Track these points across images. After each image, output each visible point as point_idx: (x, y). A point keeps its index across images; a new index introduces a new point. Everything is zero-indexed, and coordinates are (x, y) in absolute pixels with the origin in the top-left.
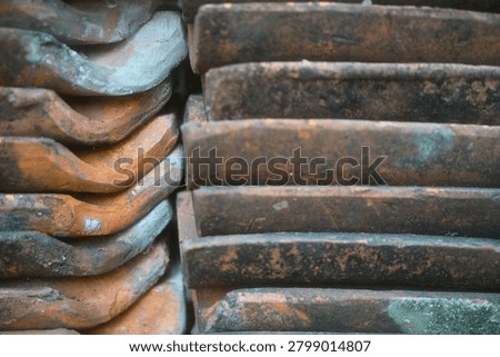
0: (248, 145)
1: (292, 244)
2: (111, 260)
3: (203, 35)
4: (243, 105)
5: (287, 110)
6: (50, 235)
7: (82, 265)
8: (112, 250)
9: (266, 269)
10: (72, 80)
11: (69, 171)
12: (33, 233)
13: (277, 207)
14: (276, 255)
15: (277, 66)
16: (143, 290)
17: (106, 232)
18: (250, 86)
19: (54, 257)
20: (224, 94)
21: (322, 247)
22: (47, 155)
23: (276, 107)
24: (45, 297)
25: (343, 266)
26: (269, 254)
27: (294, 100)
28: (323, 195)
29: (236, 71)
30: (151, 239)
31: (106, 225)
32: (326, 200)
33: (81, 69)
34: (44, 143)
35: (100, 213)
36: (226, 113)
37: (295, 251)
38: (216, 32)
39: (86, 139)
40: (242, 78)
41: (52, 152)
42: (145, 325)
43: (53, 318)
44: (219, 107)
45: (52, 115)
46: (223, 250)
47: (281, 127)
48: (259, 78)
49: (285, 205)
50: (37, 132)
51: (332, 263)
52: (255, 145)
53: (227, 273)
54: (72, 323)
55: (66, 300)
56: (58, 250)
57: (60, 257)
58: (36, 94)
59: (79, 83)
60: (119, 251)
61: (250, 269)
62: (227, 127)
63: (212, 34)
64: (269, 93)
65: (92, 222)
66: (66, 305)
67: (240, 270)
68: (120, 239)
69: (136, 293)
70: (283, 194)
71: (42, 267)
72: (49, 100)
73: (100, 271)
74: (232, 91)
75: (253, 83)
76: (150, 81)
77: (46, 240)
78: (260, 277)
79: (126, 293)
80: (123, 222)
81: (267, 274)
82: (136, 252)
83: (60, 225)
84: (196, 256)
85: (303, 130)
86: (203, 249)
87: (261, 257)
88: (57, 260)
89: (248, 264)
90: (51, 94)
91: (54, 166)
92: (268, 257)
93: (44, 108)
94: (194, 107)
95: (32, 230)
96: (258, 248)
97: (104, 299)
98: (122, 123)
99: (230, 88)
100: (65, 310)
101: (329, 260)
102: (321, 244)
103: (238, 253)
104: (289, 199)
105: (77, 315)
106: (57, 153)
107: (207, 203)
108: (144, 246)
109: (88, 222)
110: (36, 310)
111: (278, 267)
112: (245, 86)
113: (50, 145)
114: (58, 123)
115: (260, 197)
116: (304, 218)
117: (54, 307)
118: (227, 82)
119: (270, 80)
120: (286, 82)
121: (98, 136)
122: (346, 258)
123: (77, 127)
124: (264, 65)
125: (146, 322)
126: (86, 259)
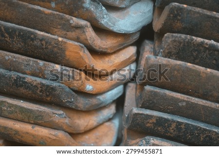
0: (176, 72)
1: (183, 123)
2: (92, 106)
3: (169, 16)
4: (178, 53)
5: (197, 61)
6: (69, 87)
7: (79, 105)
8: (94, 101)
9: (166, 130)
10: (100, 20)
11: (87, 61)
12: (63, 85)
13: (180, 104)
14: (174, 126)
15: (199, 40)
16: (101, 122)
17: (94, 93)
18: (184, 45)
19: (69, 98)
20: (171, 46)
21: (196, 128)
22: (79, 52)
23: (192, 58)
24: (59, 115)
25: (202, 139)
26: (171, 124)
27: (202, 57)
28: (203, 104)
29: (180, 37)
30: (111, 101)
31: (95, 89)
32: (204, 107)
33: (105, 16)
34: (80, 46)
35: (94, 83)
36: (168, 55)
37: (183, 126)
38: (175, 16)
39: (97, 48)
40: (182, 41)
41: (82, 51)
42: (97, 138)
43: (60, 125)
44: (167, 51)
45: (87, 34)
46: (151, 117)
47: (194, 68)
48: (190, 43)
49: (184, 104)
50: (78, 40)
51: (198, 136)
52: (179, 73)
53: (148, 127)
54: (67, 130)
55: (67, 119)
56: (71, 95)
57: (71, 99)
58: (83, 23)
59: (103, 22)
60: (97, 103)
61: (159, 128)
62: (169, 62)
63: (173, 17)
64: (192, 51)
65: (89, 87)
66: (67, 121)
67: (154, 128)
68: (98, 97)
69: (98, 123)
70: (185, 99)
71: (62, 101)
72: (87, 27)
73: (85, 109)
74: (175, 45)
75: (186, 44)
76: (133, 29)
77: (68, 89)
78: (162, 133)
79: (93, 122)
80: (102, 90)
81: (166, 133)
82: (103, 105)
83: (76, 85)
84: (137, 117)
85: (203, 72)
86: (142, 114)
87: (166, 124)
88: (69, 100)
89: (159, 126)
90: (89, 24)
91: (81, 57)
92: (170, 126)
93: (85, 30)
94: (148, 46)
95: (62, 83)
96: (166, 120)
97: (83, 122)
98: (114, 45)
99: (175, 44)
100: (66, 123)
101: (197, 134)
102: (196, 126)
103: (157, 120)
104: (187, 102)
105: (70, 127)
106: (84, 52)
107: (149, 94)
108: (108, 103)
109: (88, 86)
110: (54, 120)
111: (172, 131)
112: (182, 45)
113: (82, 47)
114: (88, 38)
115: (174, 97)
116: (191, 112)
117: (62, 120)
118: (175, 41)
119: (194, 45)
120: (201, 48)
121: (103, 48)
122: (205, 136)
123: (95, 42)
124: (194, 37)
125: (98, 137)
126: (82, 102)
